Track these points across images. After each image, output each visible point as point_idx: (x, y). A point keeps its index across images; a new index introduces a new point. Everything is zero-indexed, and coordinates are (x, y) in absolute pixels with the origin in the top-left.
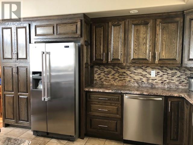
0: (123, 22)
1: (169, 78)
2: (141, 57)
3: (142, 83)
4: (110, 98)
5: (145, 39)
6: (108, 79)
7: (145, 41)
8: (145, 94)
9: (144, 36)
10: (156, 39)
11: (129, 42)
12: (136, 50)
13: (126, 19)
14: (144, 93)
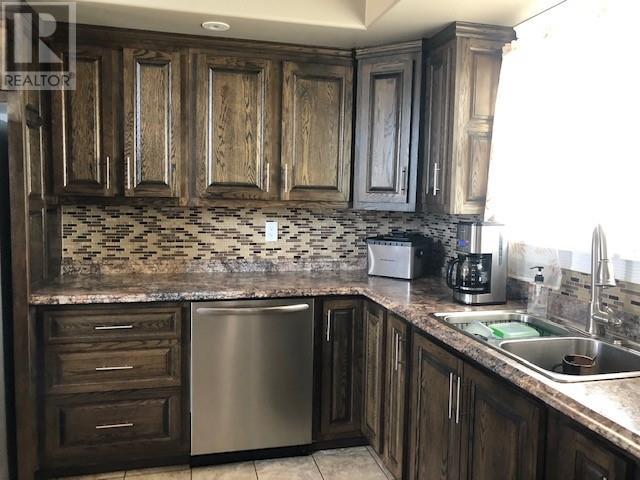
0: (177, 55)
1: (314, 243)
2: (239, 179)
3: (240, 261)
4: (140, 324)
5: (249, 123)
6: (118, 254)
7: (249, 126)
8: (261, 296)
9: (248, 111)
10: (283, 124)
11: (198, 126)
12: (221, 153)
13: (188, 47)
14: (257, 294)
